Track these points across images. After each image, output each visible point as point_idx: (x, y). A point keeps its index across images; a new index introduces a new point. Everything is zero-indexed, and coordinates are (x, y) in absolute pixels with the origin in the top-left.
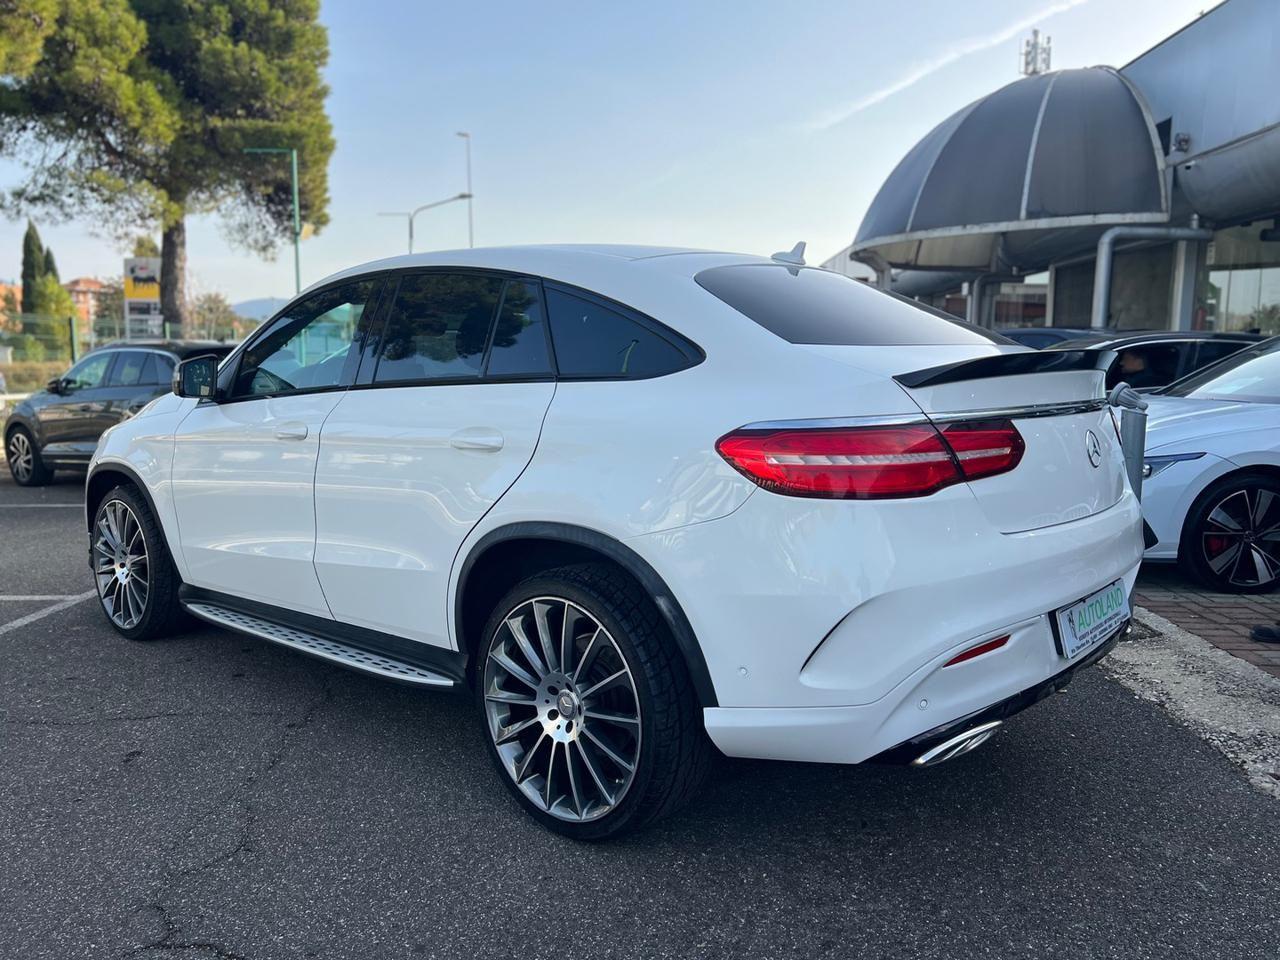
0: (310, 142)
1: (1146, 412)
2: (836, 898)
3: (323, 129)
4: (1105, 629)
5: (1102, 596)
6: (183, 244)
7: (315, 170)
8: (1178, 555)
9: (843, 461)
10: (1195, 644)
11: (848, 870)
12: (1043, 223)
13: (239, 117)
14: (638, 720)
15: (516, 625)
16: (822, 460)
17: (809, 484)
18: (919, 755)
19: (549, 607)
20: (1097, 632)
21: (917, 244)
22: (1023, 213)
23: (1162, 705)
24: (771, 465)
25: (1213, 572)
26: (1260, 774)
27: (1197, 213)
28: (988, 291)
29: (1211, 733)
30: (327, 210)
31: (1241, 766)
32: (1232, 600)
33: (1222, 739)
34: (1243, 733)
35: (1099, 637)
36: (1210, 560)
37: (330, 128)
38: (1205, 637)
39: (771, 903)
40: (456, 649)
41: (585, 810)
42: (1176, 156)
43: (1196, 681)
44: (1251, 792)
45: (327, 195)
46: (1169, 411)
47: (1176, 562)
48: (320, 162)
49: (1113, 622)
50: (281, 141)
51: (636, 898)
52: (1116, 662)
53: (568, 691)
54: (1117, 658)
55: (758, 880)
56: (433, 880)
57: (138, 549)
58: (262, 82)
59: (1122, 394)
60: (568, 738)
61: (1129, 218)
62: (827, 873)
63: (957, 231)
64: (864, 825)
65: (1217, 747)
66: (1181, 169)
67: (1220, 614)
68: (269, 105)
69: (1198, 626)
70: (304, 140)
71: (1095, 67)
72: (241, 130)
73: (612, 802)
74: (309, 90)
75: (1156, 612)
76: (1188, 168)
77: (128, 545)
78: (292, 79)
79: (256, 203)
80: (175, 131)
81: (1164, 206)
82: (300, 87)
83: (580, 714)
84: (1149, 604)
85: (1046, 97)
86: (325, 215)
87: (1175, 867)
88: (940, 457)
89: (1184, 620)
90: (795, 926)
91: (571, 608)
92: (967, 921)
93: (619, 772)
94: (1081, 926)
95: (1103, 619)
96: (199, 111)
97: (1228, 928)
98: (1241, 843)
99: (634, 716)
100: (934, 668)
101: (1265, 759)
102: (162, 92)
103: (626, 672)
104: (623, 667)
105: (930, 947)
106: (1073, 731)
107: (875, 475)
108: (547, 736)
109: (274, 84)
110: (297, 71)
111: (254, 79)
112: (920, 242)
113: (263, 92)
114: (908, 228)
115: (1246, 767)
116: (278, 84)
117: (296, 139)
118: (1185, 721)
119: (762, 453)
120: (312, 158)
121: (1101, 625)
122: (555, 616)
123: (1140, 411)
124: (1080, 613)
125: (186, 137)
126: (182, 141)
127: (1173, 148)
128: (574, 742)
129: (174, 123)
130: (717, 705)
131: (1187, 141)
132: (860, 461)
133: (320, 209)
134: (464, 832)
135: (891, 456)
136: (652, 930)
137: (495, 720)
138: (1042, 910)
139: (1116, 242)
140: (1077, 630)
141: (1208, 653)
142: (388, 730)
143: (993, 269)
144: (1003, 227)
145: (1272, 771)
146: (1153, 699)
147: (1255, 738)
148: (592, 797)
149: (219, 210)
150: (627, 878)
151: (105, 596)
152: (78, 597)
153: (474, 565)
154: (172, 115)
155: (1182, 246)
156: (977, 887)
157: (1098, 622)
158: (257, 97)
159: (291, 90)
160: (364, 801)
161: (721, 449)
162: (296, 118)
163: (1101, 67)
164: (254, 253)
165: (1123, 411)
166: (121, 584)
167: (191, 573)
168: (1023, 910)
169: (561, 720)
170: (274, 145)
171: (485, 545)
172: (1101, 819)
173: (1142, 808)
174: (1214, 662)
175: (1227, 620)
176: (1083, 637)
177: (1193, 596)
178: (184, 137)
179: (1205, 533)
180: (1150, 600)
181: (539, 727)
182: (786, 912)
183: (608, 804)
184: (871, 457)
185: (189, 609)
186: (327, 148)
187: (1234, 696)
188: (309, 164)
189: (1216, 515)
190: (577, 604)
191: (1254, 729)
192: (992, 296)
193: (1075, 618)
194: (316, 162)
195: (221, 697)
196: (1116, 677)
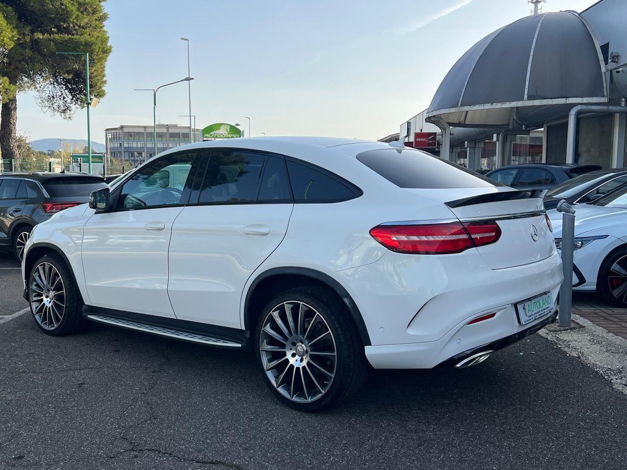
0: (96, 48)
1: (575, 215)
2: (423, 430)
3: (105, 40)
4: (542, 314)
5: (540, 299)
6: (15, 108)
7: (99, 65)
8: (597, 288)
9: (424, 238)
10: (599, 331)
11: (428, 420)
12: (537, 103)
13: (53, 33)
14: (335, 354)
15: (276, 315)
16: (415, 238)
17: (409, 249)
18: (457, 364)
19: (292, 306)
20: (537, 315)
21: (464, 114)
22: (526, 97)
23: (579, 357)
24: (394, 240)
25: (614, 297)
26: (618, 383)
27: (624, 98)
28: (509, 139)
29: (599, 369)
30: (105, 88)
31: (610, 381)
32: (623, 311)
33: (604, 371)
34: (614, 368)
35: (538, 317)
36: (612, 291)
37: (108, 38)
38: (605, 328)
39: (395, 432)
40: (244, 328)
41: (310, 397)
42: (612, 65)
43: (597, 347)
44: (612, 391)
45: (105, 79)
46: (593, 213)
47: (595, 292)
48: (102, 60)
49: (545, 311)
50: (79, 48)
51: (336, 431)
52: (560, 340)
53: (301, 344)
54: (561, 338)
55: (389, 425)
56: (244, 427)
57: (58, 288)
58: (67, 12)
59: (563, 206)
60: (301, 365)
61: (586, 100)
62: (419, 422)
63: (488, 106)
64: (435, 405)
65: (601, 374)
66: (614, 72)
67: (615, 317)
68: (71, 25)
69: (603, 323)
70: (93, 47)
71: (566, 11)
72: (54, 41)
73: (323, 392)
74: (96, 16)
75: (584, 317)
76: (618, 72)
77: (52, 286)
78: (86, 9)
79: (59, 84)
80: (14, 41)
81: (605, 94)
82: (91, 15)
83: (307, 353)
84: (581, 313)
85: (538, 29)
86: (103, 91)
87: (571, 418)
88: (464, 236)
89: (596, 320)
90: (406, 440)
91: (303, 305)
92: (479, 437)
93: (326, 378)
94: (528, 437)
95: (540, 309)
96: (28, 29)
97: (590, 437)
98: (603, 409)
99: (333, 351)
100: (462, 325)
101: (622, 378)
102: (6, 18)
103: (330, 333)
104: (328, 330)
105: (463, 445)
106: (535, 369)
107: (438, 244)
108: (291, 365)
109: (75, 13)
110: (89, 5)
111: (62, 9)
112: (467, 112)
113: (68, 18)
114: (459, 105)
115: (612, 381)
116: (77, 13)
117: (88, 46)
118: (589, 364)
119: (389, 235)
120: (97, 58)
121: (539, 312)
122: (295, 310)
123: (572, 214)
124: (529, 305)
125: (20, 44)
126: (18, 47)
127: (610, 61)
128: (304, 366)
129: (13, 36)
130: (371, 345)
131: (617, 57)
132: (431, 238)
133: (100, 87)
134: (253, 410)
135: (444, 236)
136: (344, 442)
137: (264, 359)
138: (512, 432)
139: (578, 114)
140: (527, 312)
141: (605, 334)
142: (203, 373)
143: (511, 127)
144: (514, 104)
145: (624, 383)
146: (575, 355)
147: (619, 370)
148: (313, 390)
149: (36, 88)
150: (330, 425)
151: (36, 314)
152: (10, 316)
153: (255, 288)
154: (13, 32)
155: (617, 116)
156: (484, 426)
157: (538, 310)
158: (65, 21)
159: (85, 16)
160: (202, 400)
161: (372, 234)
162: (88, 33)
163: (569, 11)
164: (58, 114)
165: (563, 214)
166: (47, 307)
167: (89, 299)
168: (504, 432)
169: (297, 357)
170: (74, 49)
171: (261, 278)
172: (542, 401)
173: (562, 397)
174: (607, 338)
175: (618, 320)
176: (530, 316)
177: (604, 309)
178: (20, 45)
179: (609, 277)
180: (582, 312)
181: (287, 361)
182: (402, 435)
183: (321, 393)
184: (435, 237)
185: (89, 318)
186: (106, 51)
187: (613, 353)
188: (96, 61)
189: (615, 267)
190: (306, 303)
191: (619, 366)
192: (511, 141)
193: (526, 307)
194: (100, 60)
195: (112, 360)
196: (559, 346)
